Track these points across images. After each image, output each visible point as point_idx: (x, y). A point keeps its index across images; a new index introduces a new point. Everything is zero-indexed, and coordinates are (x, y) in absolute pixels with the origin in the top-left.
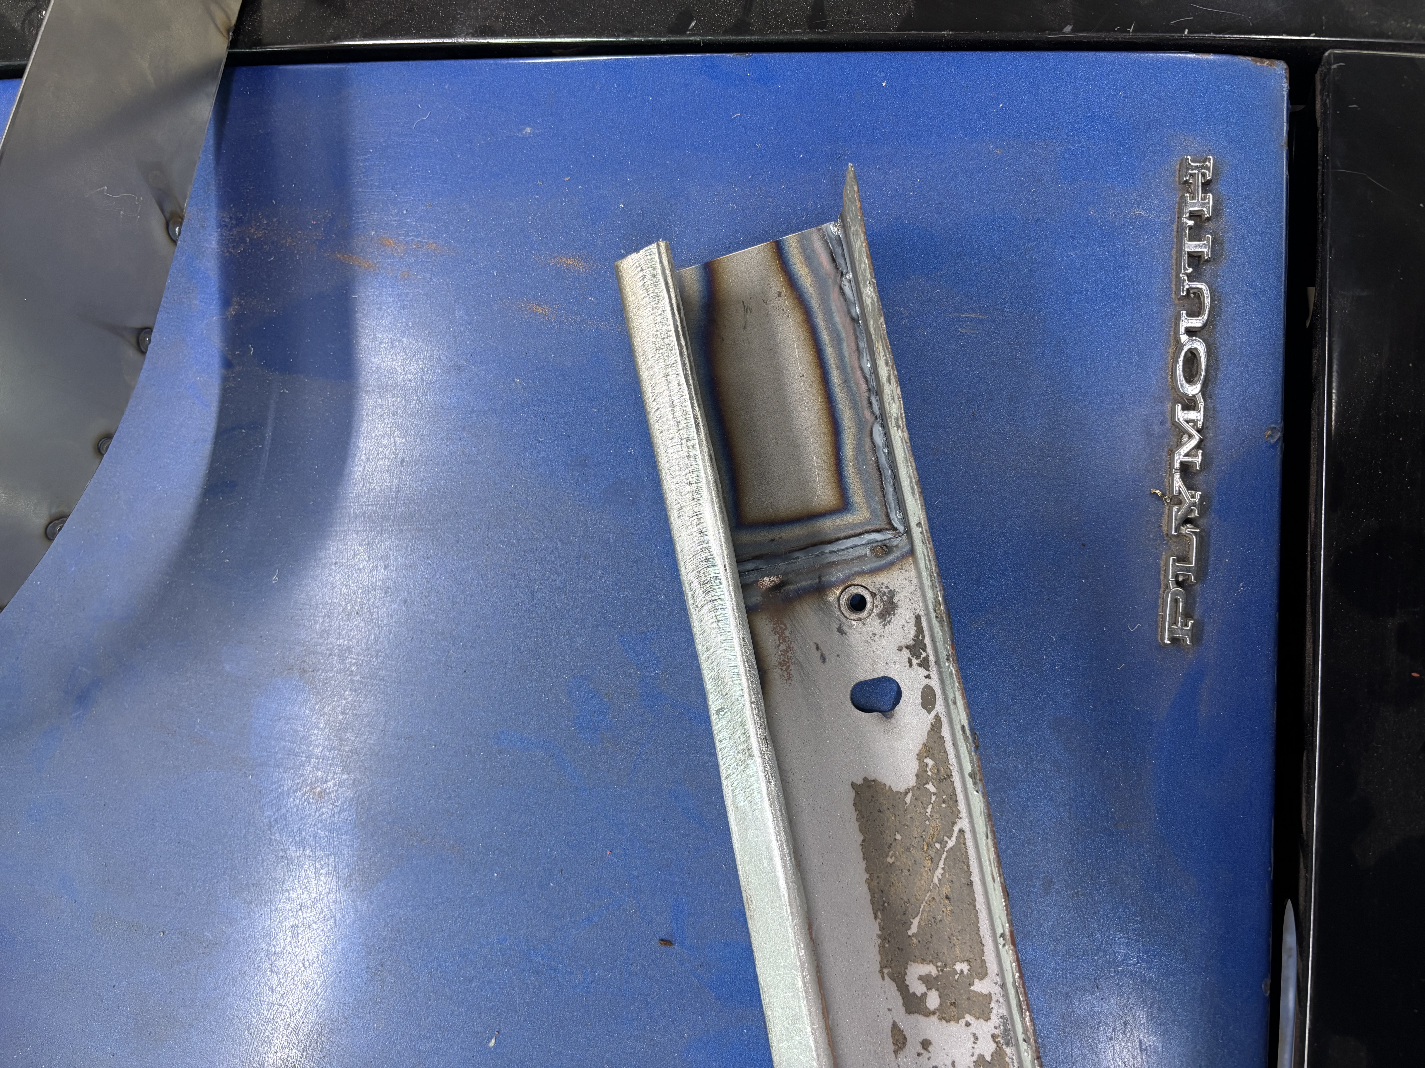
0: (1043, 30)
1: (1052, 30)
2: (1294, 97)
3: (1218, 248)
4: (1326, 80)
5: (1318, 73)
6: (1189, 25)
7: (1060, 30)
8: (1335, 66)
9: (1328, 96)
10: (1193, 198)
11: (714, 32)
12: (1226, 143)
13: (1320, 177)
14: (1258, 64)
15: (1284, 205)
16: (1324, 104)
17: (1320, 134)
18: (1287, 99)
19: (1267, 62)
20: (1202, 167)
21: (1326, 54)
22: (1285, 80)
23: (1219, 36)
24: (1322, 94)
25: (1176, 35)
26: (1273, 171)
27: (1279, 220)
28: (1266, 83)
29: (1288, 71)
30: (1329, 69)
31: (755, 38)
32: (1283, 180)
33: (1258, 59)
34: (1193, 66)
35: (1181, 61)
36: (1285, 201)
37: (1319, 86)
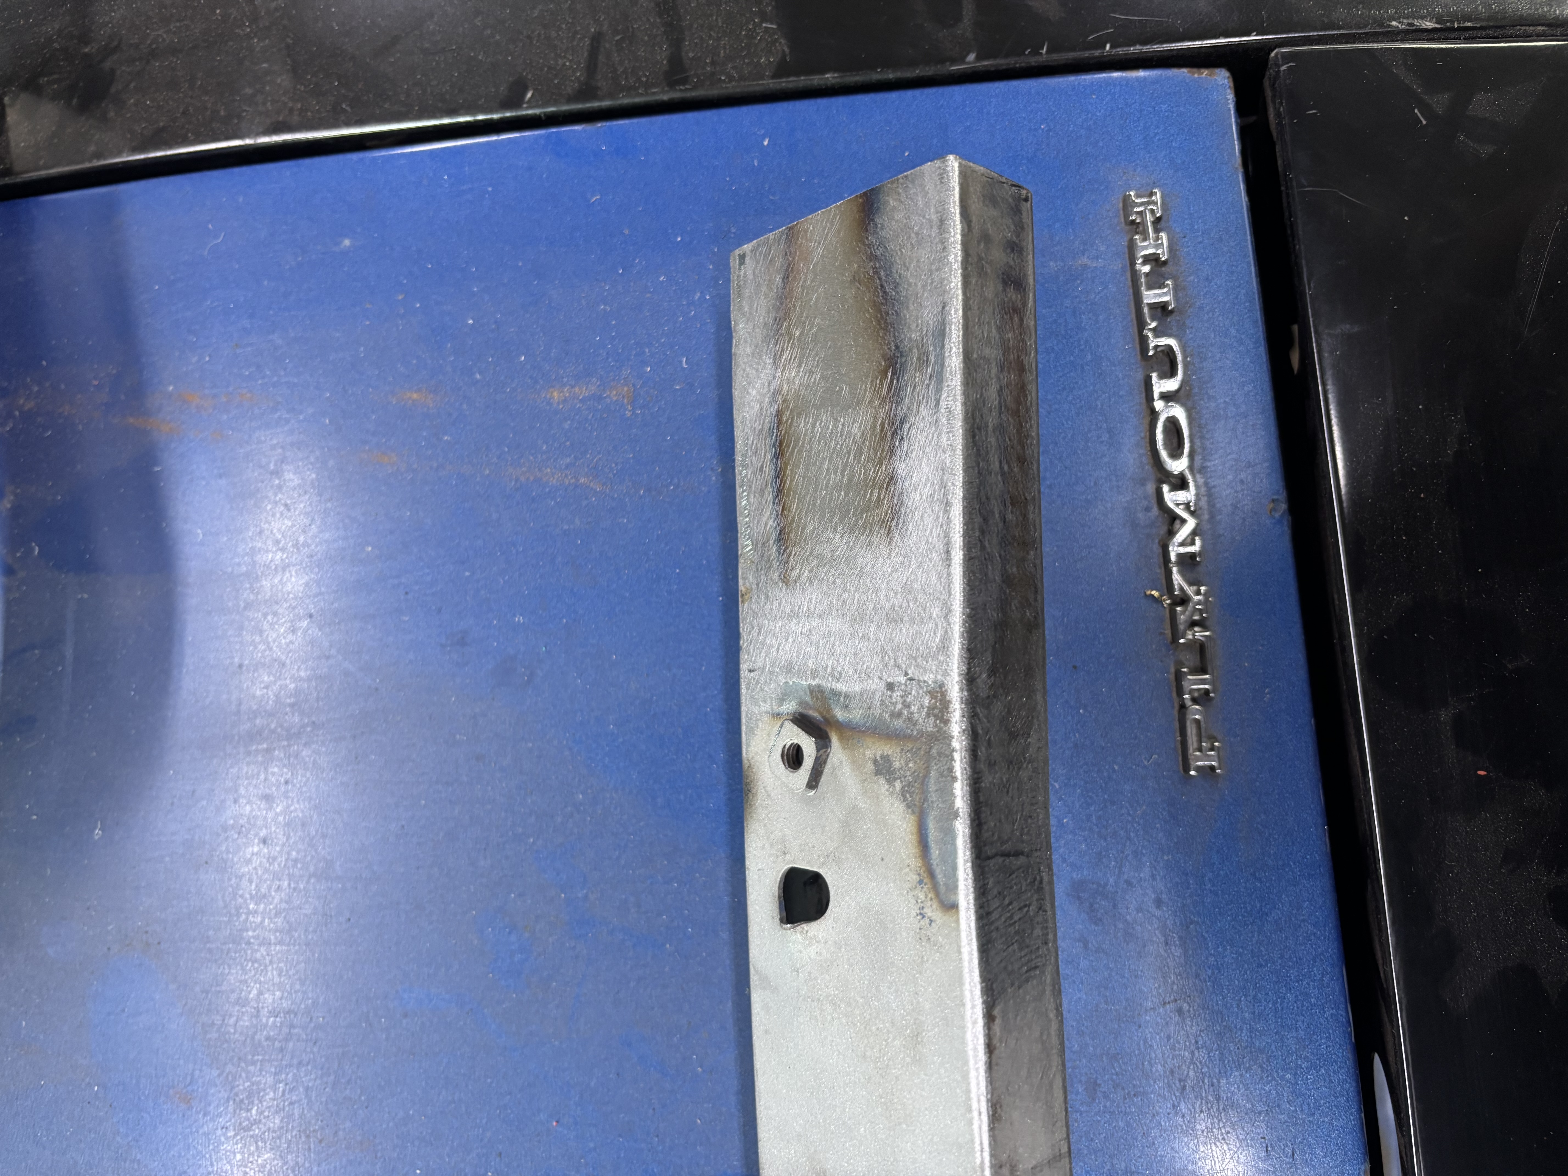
0: (942, 61)
1: (954, 61)
2: (1241, 109)
3: (1181, 295)
4: (1276, 85)
5: (1267, 77)
6: (1109, 38)
7: (962, 60)
8: (1284, 68)
9: (1281, 103)
10: (1145, 239)
11: (555, 103)
12: (1171, 172)
13: (1284, 200)
14: (1196, 76)
15: (1249, 237)
16: (1278, 115)
17: (1278, 148)
18: (1235, 113)
19: (1205, 72)
20: (1148, 203)
21: (1273, 54)
22: (1229, 91)
23: (1146, 48)
24: (1274, 102)
25: (1097, 53)
26: (1230, 199)
27: (1245, 255)
28: (1207, 97)
29: (1231, 80)
30: (1279, 71)
31: (606, 103)
32: (1242, 208)
33: (1195, 70)
34: (1121, 86)
35: (1109, 83)
36: (1248, 232)
37: (1269, 93)
